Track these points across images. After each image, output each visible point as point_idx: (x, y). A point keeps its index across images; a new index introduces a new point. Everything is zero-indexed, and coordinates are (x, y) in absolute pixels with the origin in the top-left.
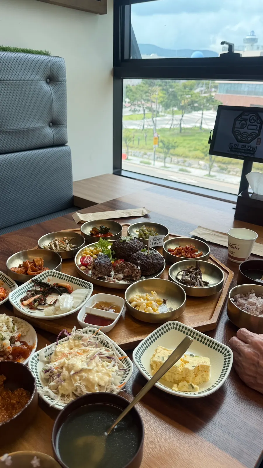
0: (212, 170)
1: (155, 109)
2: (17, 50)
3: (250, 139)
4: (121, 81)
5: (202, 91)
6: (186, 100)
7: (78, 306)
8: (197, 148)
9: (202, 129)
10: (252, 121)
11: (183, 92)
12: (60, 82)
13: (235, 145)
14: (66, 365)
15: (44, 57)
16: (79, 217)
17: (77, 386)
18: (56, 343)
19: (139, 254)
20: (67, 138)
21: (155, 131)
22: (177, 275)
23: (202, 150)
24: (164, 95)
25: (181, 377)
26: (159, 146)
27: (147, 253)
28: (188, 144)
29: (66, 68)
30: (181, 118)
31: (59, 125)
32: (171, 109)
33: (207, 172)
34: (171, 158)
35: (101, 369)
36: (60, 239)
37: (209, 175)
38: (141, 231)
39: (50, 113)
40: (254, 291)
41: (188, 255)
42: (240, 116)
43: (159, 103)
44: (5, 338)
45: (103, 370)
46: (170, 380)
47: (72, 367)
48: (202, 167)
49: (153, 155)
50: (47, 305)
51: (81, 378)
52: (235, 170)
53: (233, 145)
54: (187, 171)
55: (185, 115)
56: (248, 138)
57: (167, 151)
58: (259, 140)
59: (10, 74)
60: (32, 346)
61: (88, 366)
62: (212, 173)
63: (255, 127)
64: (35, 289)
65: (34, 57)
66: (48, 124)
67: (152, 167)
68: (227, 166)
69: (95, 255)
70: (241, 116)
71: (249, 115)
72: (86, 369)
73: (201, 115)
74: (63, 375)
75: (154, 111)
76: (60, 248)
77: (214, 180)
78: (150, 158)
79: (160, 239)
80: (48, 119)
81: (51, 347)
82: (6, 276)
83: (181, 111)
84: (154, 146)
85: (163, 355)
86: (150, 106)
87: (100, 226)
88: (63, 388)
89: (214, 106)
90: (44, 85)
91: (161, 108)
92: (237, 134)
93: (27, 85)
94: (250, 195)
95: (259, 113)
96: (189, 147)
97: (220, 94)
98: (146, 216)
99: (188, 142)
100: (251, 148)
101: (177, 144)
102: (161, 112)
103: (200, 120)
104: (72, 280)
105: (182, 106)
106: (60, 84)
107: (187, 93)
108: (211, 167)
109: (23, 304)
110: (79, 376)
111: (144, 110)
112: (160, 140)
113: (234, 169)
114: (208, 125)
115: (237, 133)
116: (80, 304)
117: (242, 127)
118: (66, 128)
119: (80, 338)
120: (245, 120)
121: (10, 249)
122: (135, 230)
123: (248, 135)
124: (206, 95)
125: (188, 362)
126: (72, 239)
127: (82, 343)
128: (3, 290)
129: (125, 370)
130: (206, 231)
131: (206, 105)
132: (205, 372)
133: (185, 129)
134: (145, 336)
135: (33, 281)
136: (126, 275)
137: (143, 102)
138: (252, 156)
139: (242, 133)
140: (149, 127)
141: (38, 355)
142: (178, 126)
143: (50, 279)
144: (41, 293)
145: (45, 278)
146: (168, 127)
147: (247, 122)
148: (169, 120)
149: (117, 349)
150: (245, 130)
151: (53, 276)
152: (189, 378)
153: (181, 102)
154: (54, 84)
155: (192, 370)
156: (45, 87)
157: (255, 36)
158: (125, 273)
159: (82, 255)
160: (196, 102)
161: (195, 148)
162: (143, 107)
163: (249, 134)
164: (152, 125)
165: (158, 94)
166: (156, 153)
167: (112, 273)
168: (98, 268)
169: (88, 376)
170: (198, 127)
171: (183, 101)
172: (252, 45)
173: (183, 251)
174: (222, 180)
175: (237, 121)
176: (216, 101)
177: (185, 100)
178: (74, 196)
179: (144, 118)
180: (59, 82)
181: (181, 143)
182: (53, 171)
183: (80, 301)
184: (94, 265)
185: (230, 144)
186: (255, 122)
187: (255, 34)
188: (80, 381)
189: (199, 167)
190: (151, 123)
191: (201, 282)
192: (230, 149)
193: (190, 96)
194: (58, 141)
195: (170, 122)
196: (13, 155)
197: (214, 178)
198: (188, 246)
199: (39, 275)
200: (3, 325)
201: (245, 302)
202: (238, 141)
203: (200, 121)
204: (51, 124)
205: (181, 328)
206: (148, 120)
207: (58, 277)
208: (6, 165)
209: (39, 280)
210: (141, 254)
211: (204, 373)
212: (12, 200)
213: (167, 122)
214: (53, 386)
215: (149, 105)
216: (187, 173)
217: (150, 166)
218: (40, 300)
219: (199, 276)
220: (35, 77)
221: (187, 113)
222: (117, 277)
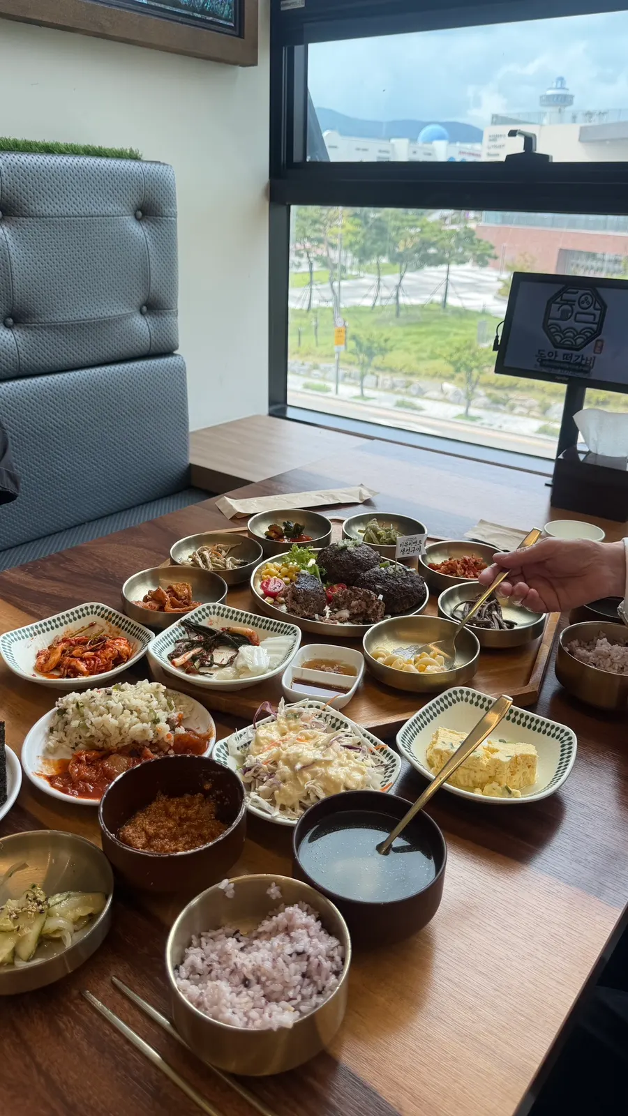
0: (473, 403)
1: (336, 262)
2: (74, 151)
3: (579, 341)
4: (285, 208)
5: (445, 218)
6: (409, 240)
7: (279, 666)
8: (438, 351)
9: (447, 307)
10: (585, 305)
11: (402, 221)
12: (164, 218)
13: (551, 354)
14: (283, 757)
15: (133, 163)
16: (232, 506)
17: (308, 788)
18: (252, 725)
19: (376, 573)
20: (178, 338)
21: (337, 315)
22: (455, 610)
23: (449, 358)
24: (359, 229)
25: (486, 777)
26: (348, 350)
27: (392, 571)
28: (416, 343)
29: (176, 186)
30: (397, 282)
31: (161, 309)
32: (374, 261)
33: (461, 410)
34: (378, 377)
35: (347, 761)
36: (210, 548)
37: (466, 416)
38: (369, 530)
39: (143, 285)
40: (604, 634)
41: (469, 574)
42: (560, 293)
43: (346, 248)
44: (159, 719)
45: (351, 763)
46: (466, 784)
47: (295, 757)
48: (449, 396)
49: (334, 370)
50: (217, 666)
51: (314, 775)
52: (527, 404)
53: (546, 354)
54: (415, 408)
55: (408, 275)
56: (577, 339)
57: (366, 359)
58: (599, 344)
59: (63, 203)
60: (207, 733)
61: (324, 756)
62: (473, 412)
63: (591, 318)
64: (190, 638)
65: (112, 165)
66: (139, 309)
67: (333, 399)
68: (507, 395)
69: (286, 576)
70: (562, 295)
71: (577, 293)
72: (321, 761)
73: (445, 276)
74: (280, 773)
75: (335, 266)
76: (213, 565)
77: (478, 427)
78: (328, 376)
79: (418, 543)
80: (138, 299)
81: (245, 733)
82: (124, 617)
83: (398, 265)
84: (335, 349)
85: (451, 741)
86: (325, 254)
87: (284, 523)
88: (283, 794)
89: (474, 254)
90: (132, 225)
91: (349, 259)
92: (554, 332)
93: (97, 224)
94: (582, 457)
95: (598, 289)
96: (417, 352)
97: (487, 225)
98: (367, 503)
99: (415, 338)
100: (582, 359)
101: (390, 344)
102: (351, 268)
103: (443, 286)
104: (256, 621)
105: (400, 255)
106: (164, 222)
107: (411, 223)
108: (469, 398)
109: (173, 664)
110: (310, 773)
111: (311, 265)
112: (349, 335)
113: (524, 400)
114: (460, 298)
115: (553, 330)
116: (282, 663)
117: (564, 317)
118: (176, 316)
119: (297, 716)
120: (567, 302)
121: (106, 569)
122: (356, 529)
123: (575, 333)
124: (454, 227)
125: (497, 751)
126: (232, 549)
127: (303, 723)
128: (126, 641)
129: (387, 766)
130: (497, 530)
131: (456, 250)
132: (529, 767)
133: (407, 308)
134: (411, 713)
135: (183, 624)
136: (356, 611)
137: (308, 245)
138: (585, 376)
139: (563, 328)
140: (324, 304)
141: (226, 745)
142: (392, 301)
143: (212, 619)
144: (202, 646)
145: (204, 617)
146: (368, 302)
147: (574, 307)
148: (371, 287)
149: (364, 735)
150: (570, 323)
151: (218, 613)
152: (502, 777)
153: (396, 244)
154: (151, 222)
155: (506, 763)
156: (134, 227)
157: (567, 89)
158: (353, 608)
159: (262, 580)
160: (433, 244)
161: (432, 352)
162: (308, 257)
163: (579, 330)
164: (331, 300)
165: (343, 226)
166: (341, 365)
167: (327, 609)
168: (301, 599)
169: (327, 772)
170: (438, 304)
171: (402, 242)
172: (560, 111)
173: (459, 566)
174: (495, 427)
175: (553, 305)
176: (479, 241)
177: (406, 241)
178: (191, 466)
179: (311, 283)
180: (162, 217)
181: (401, 340)
182: (149, 410)
183: (281, 656)
184: (292, 592)
185: (539, 351)
186: (590, 306)
187: (567, 86)
188: (314, 781)
189: (442, 396)
190: (329, 295)
191: (502, 622)
192: (538, 360)
193: (418, 230)
194: (160, 346)
195: (373, 293)
196: (66, 376)
197: (478, 423)
198: (467, 558)
199: (192, 613)
200: (151, 697)
201: (588, 654)
202: (556, 347)
203: (442, 290)
204: (145, 309)
205: (475, 700)
206: (319, 287)
207: (227, 616)
208: (52, 399)
209: (192, 620)
210: (382, 571)
211: (528, 770)
212: (64, 474)
213: (365, 291)
214: (264, 791)
215: (322, 251)
216: (416, 412)
217: (329, 394)
218: (203, 656)
219: (495, 613)
220: (112, 208)
221: (411, 271)
222: (337, 616)
